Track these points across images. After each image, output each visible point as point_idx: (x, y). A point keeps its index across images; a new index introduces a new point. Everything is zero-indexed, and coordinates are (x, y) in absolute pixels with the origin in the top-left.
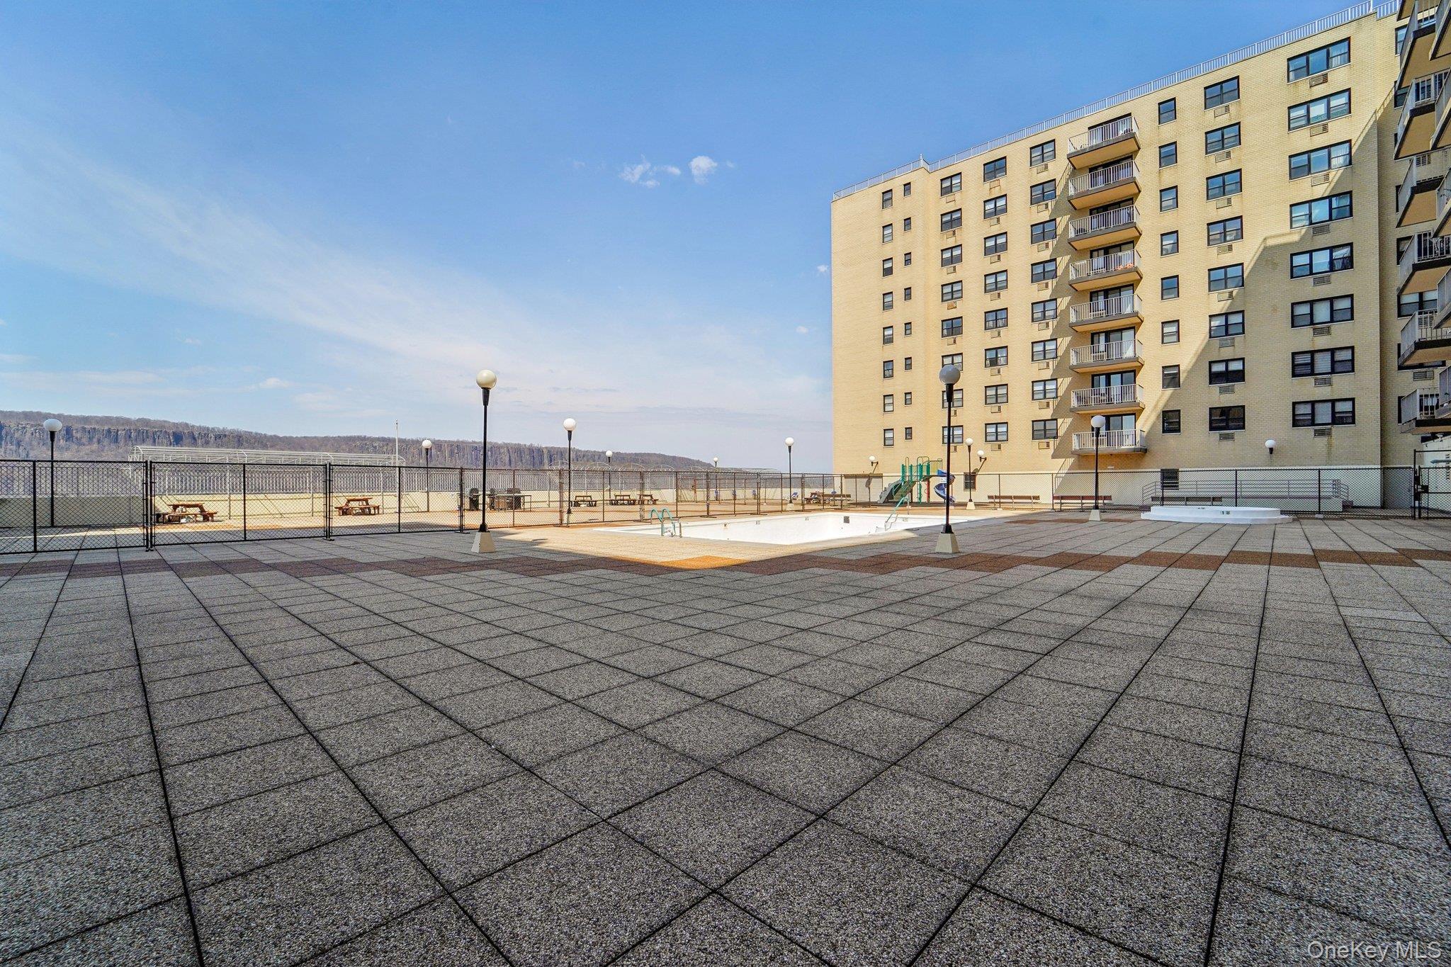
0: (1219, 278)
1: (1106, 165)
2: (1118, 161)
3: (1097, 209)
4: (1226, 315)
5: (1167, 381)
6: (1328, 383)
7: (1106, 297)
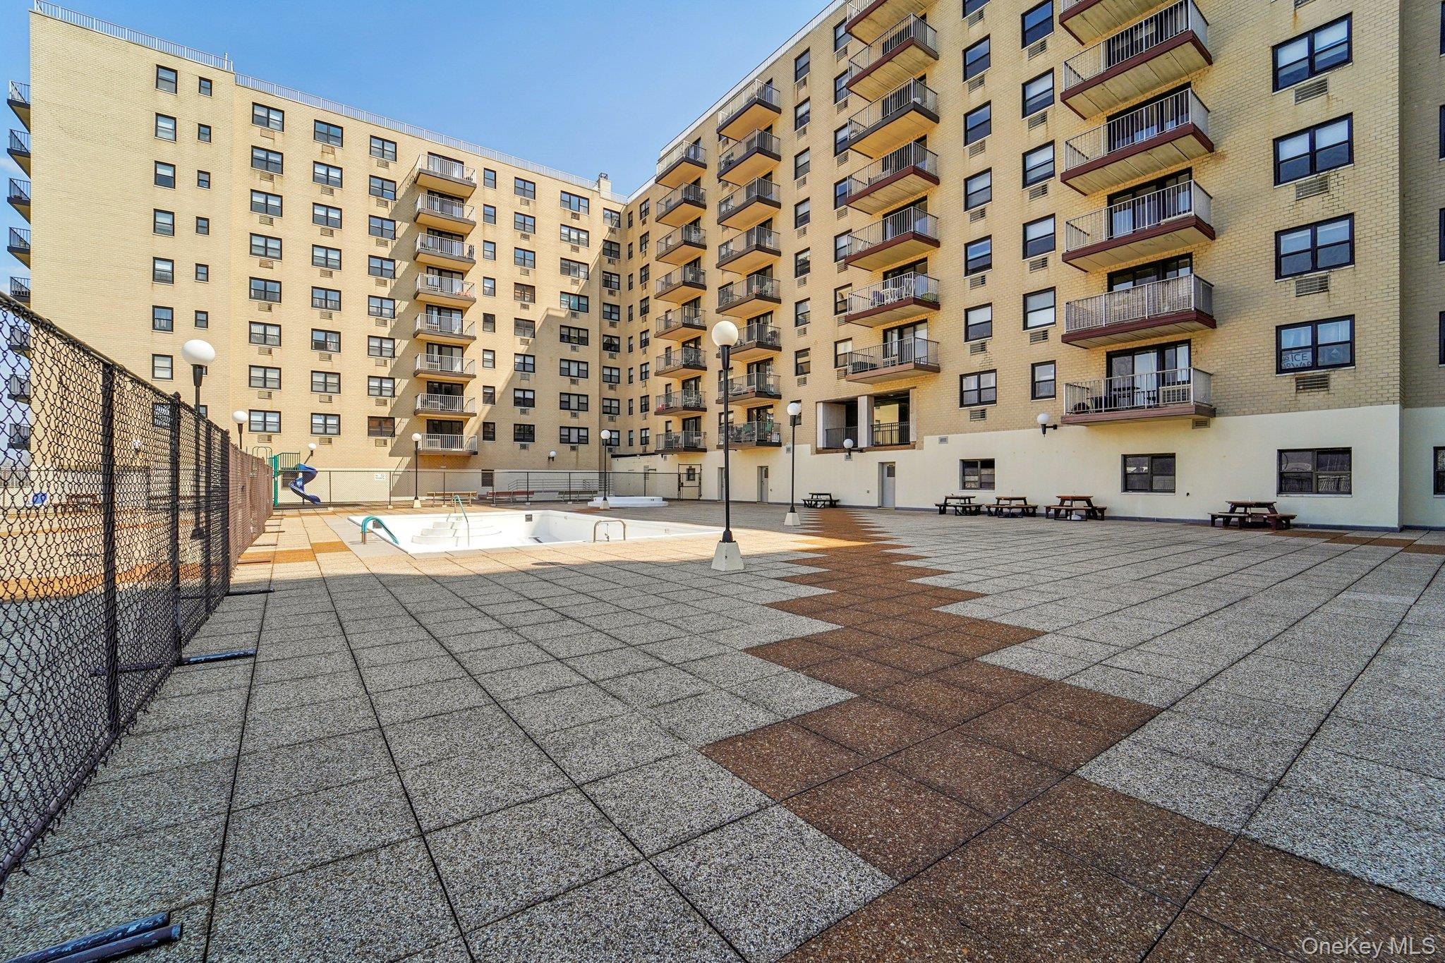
0: (523, 326)
1: (442, 195)
2: (452, 198)
3: (434, 230)
4: (525, 356)
5: (486, 399)
6: (574, 415)
7: (439, 314)
